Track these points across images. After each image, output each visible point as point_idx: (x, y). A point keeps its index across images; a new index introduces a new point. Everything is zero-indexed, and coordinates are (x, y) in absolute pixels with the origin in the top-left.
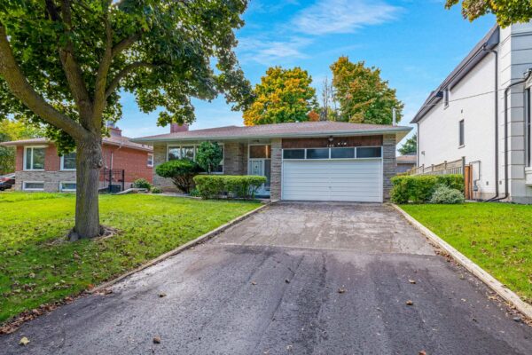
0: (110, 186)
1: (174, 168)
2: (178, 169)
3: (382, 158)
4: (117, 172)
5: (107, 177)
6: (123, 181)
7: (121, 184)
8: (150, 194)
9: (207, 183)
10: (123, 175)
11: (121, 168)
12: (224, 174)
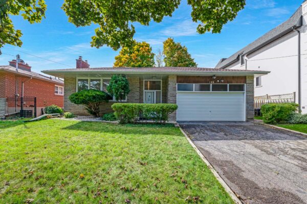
0: (22, 111)
1: (89, 96)
2: (94, 97)
3: (245, 91)
4: (28, 99)
5: (18, 103)
6: (35, 106)
7: (33, 109)
8: (63, 118)
9: (126, 110)
10: (35, 102)
11: (33, 95)
12: (127, 102)
